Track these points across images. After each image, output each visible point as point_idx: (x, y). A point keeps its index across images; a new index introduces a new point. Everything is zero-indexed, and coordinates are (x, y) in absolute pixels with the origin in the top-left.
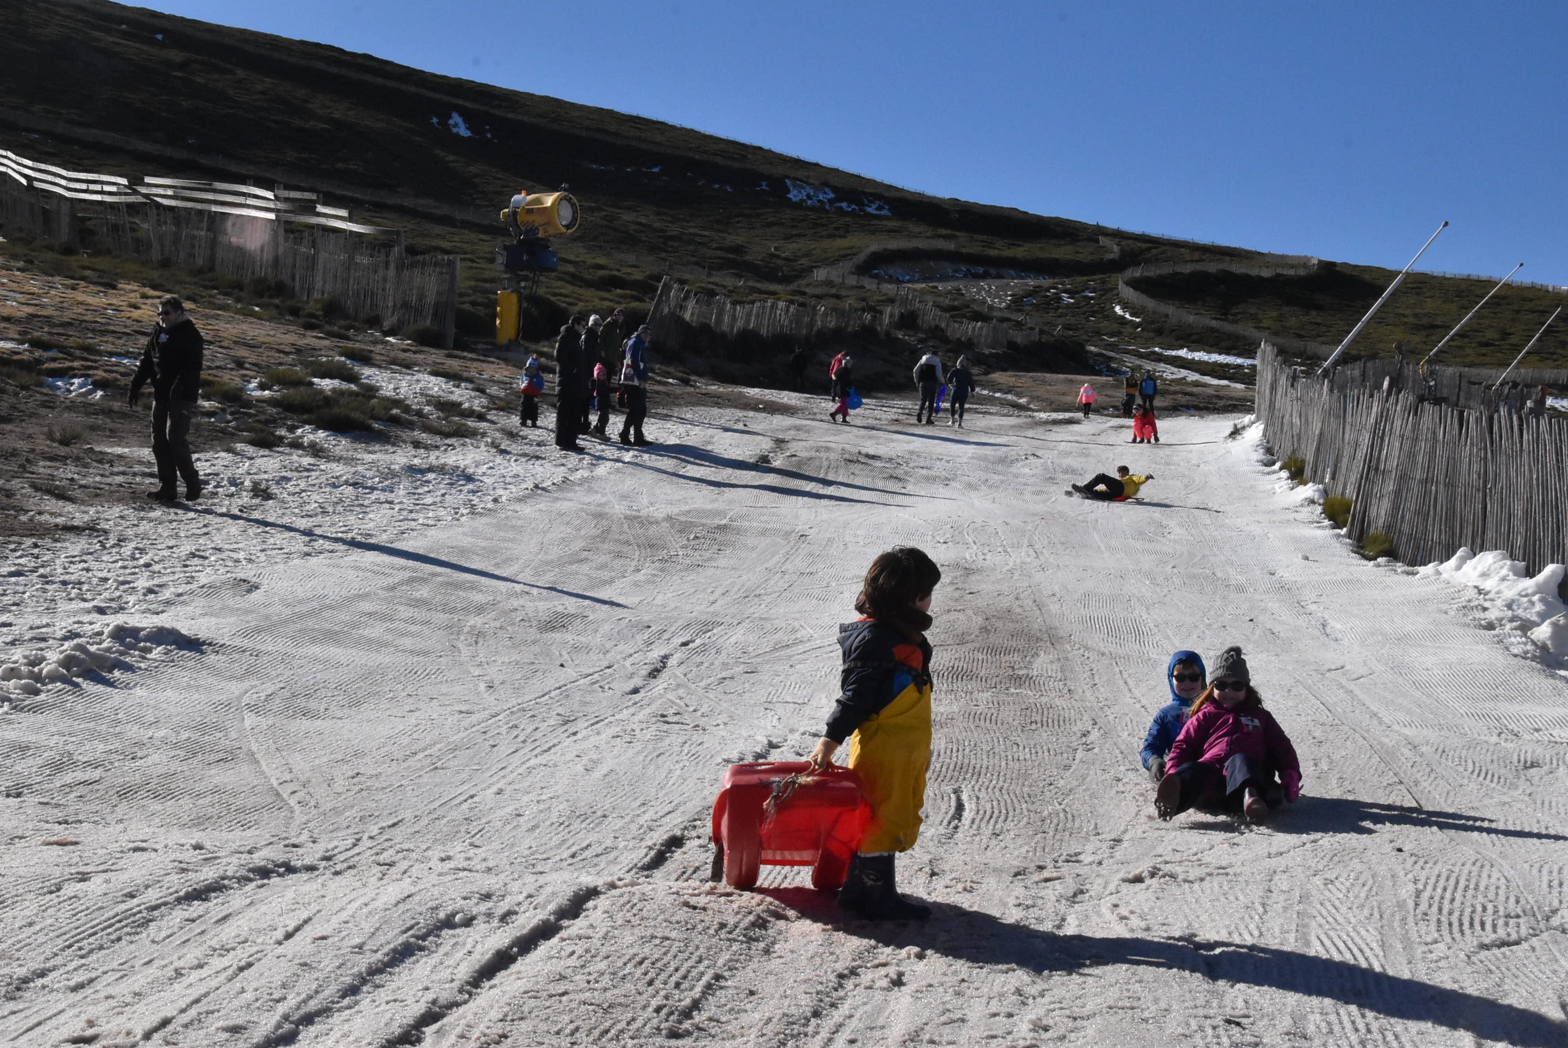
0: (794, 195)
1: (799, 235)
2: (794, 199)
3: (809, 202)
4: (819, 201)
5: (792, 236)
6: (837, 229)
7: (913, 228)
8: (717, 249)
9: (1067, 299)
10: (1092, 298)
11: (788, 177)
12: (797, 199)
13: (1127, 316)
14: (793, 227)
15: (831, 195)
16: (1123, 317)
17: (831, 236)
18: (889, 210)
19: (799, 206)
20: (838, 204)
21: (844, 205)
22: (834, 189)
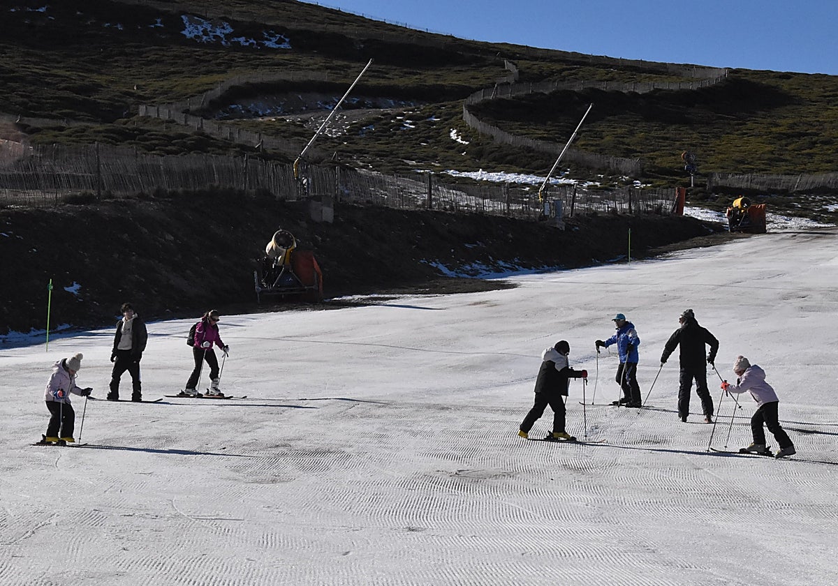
0: (189, 32)
1: (174, 73)
2: (188, 36)
3: (205, 37)
4: (215, 37)
5: (169, 74)
6: (219, 65)
7: (305, 60)
8: (65, 89)
9: (409, 125)
10: (435, 123)
11: (185, 13)
12: (192, 35)
13: (459, 140)
14: (172, 64)
15: (229, 30)
16: (455, 141)
17: (208, 73)
18: (290, 43)
19: (193, 42)
20: (236, 39)
21: (242, 39)
22: (233, 24)
